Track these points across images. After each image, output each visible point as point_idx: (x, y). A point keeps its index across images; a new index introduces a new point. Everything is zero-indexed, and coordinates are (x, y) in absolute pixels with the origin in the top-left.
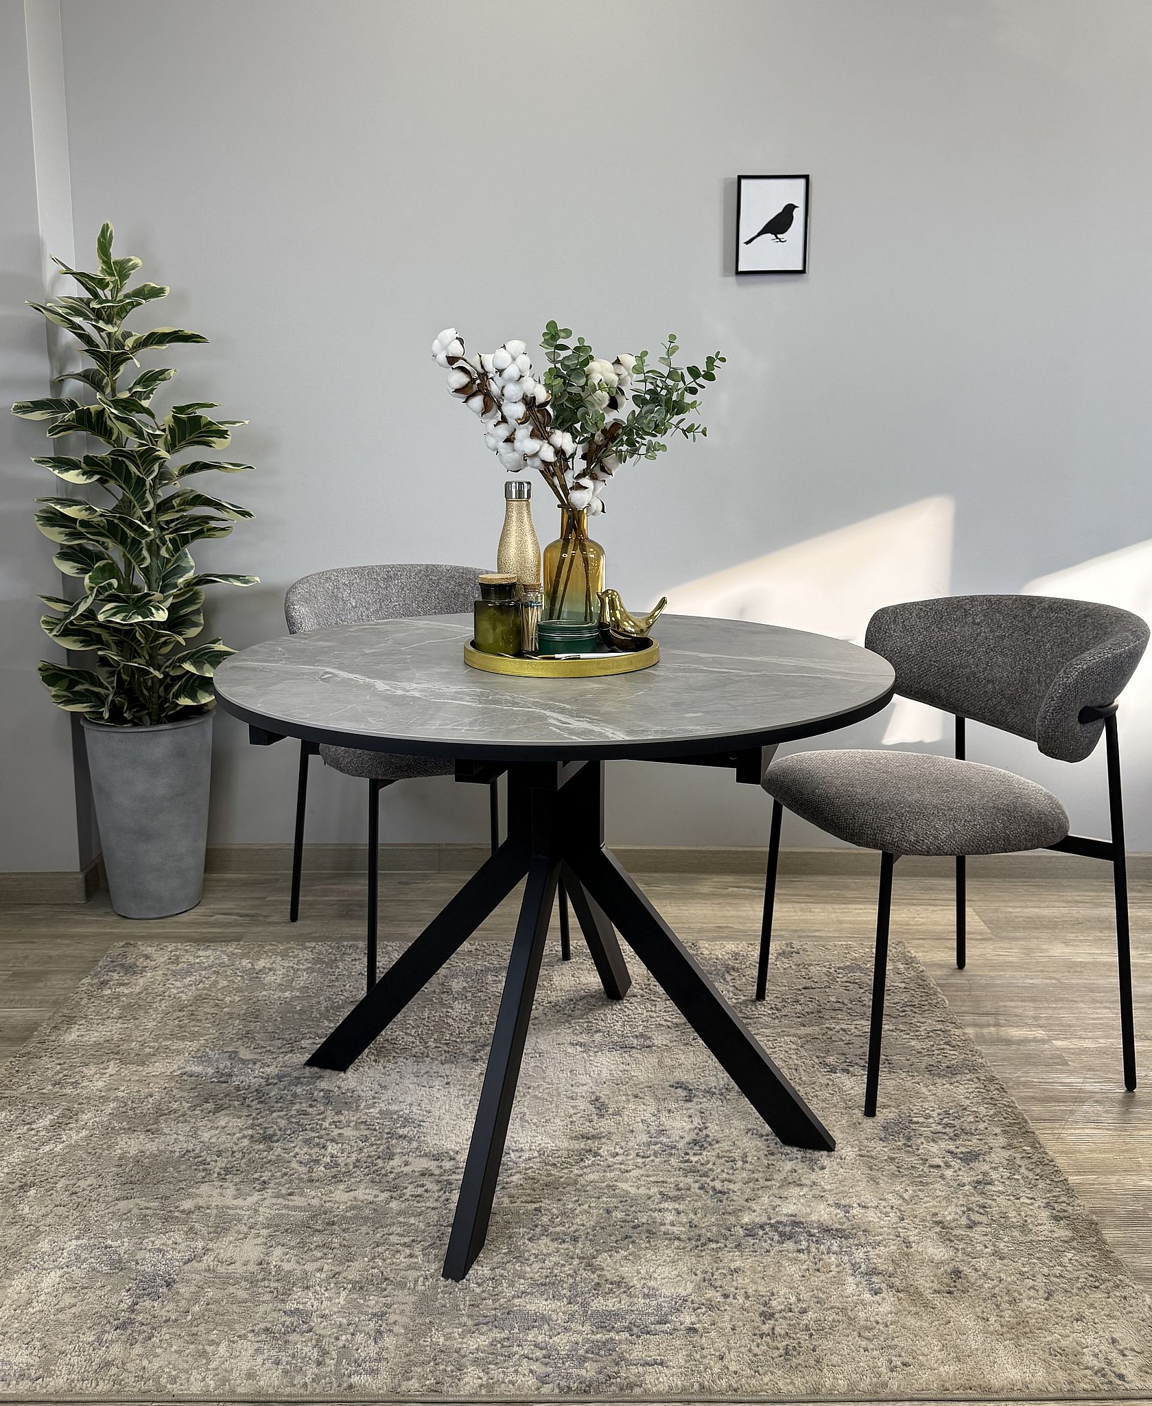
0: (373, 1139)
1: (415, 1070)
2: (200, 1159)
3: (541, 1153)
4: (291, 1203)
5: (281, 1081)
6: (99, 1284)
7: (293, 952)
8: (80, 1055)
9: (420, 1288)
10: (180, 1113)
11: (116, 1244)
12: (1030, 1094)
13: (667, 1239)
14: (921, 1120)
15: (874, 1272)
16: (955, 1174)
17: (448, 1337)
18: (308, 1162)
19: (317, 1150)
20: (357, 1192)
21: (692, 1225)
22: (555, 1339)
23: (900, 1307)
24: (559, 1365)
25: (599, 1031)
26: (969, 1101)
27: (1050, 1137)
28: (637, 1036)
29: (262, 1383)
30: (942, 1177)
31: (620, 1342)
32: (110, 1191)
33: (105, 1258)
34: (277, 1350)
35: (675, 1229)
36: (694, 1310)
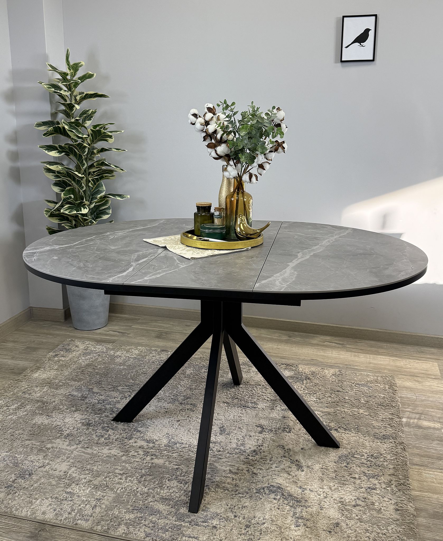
0: (127, 431)
1: (156, 404)
2: (61, 429)
3: (190, 446)
4: (86, 451)
5: (104, 402)
6: (7, 470)
7: (131, 350)
8: (36, 383)
9: (118, 492)
10: (62, 410)
11: (19, 456)
12: (417, 452)
13: (223, 489)
14: (359, 456)
15: (302, 518)
16: (360, 483)
17: (119, 513)
18: (99, 436)
19: (104, 432)
20: (112, 451)
21: (236, 485)
22: (160, 521)
23: (304, 534)
24: (156, 531)
25: (237, 398)
26: (385, 452)
27: (416, 473)
28: (252, 403)
29: (46, 516)
30: (354, 483)
31: (184, 527)
32: (25, 436)
33: (13, 461)
34: (57, 505)
35: (229, 486)
36: (220, 519)
